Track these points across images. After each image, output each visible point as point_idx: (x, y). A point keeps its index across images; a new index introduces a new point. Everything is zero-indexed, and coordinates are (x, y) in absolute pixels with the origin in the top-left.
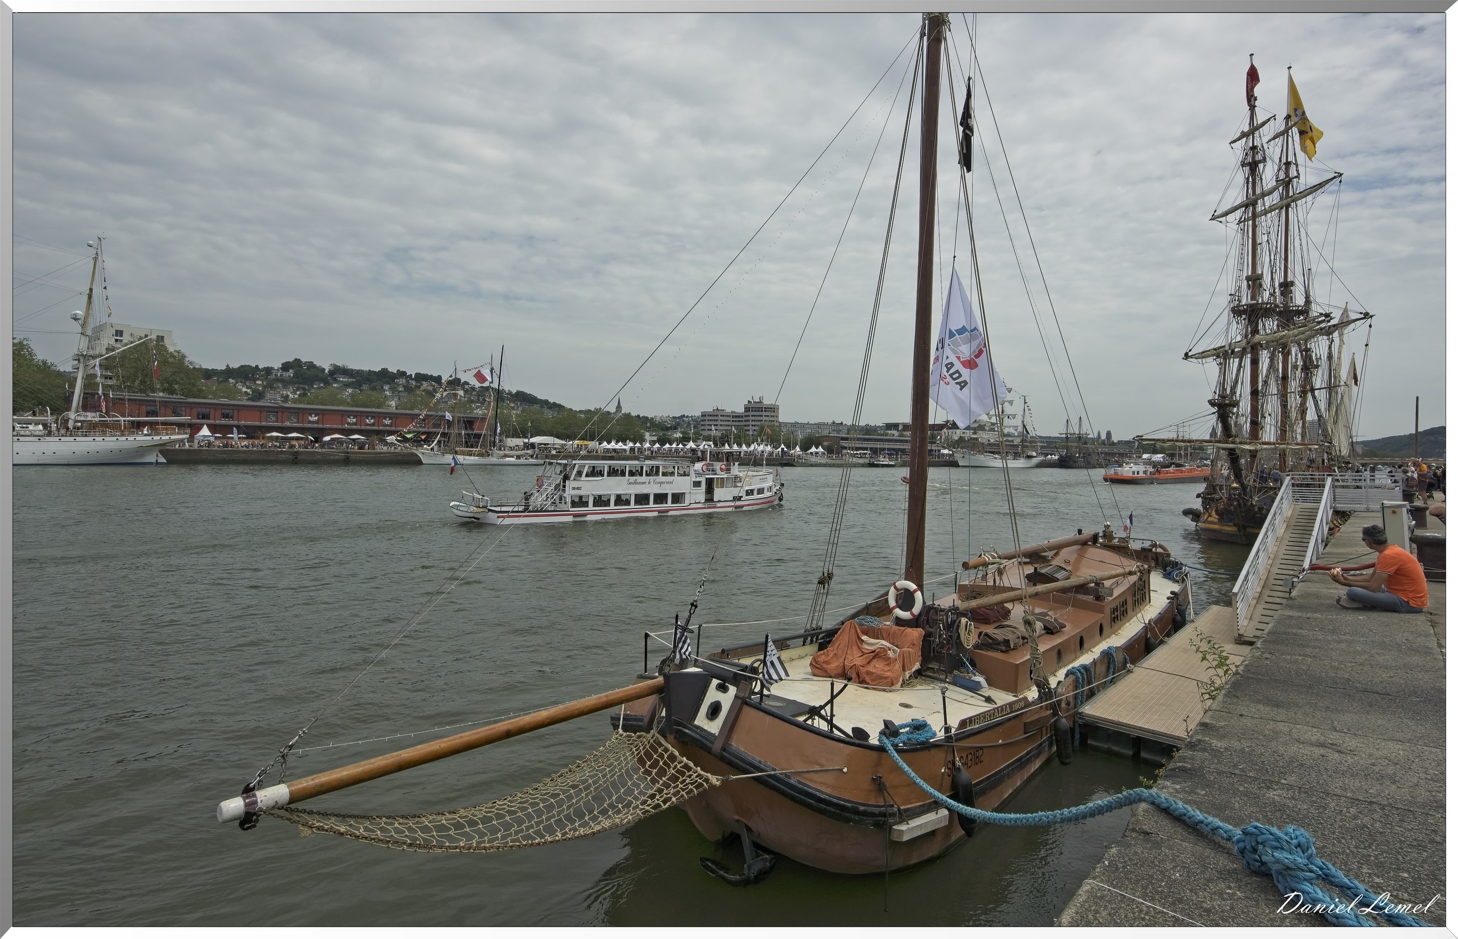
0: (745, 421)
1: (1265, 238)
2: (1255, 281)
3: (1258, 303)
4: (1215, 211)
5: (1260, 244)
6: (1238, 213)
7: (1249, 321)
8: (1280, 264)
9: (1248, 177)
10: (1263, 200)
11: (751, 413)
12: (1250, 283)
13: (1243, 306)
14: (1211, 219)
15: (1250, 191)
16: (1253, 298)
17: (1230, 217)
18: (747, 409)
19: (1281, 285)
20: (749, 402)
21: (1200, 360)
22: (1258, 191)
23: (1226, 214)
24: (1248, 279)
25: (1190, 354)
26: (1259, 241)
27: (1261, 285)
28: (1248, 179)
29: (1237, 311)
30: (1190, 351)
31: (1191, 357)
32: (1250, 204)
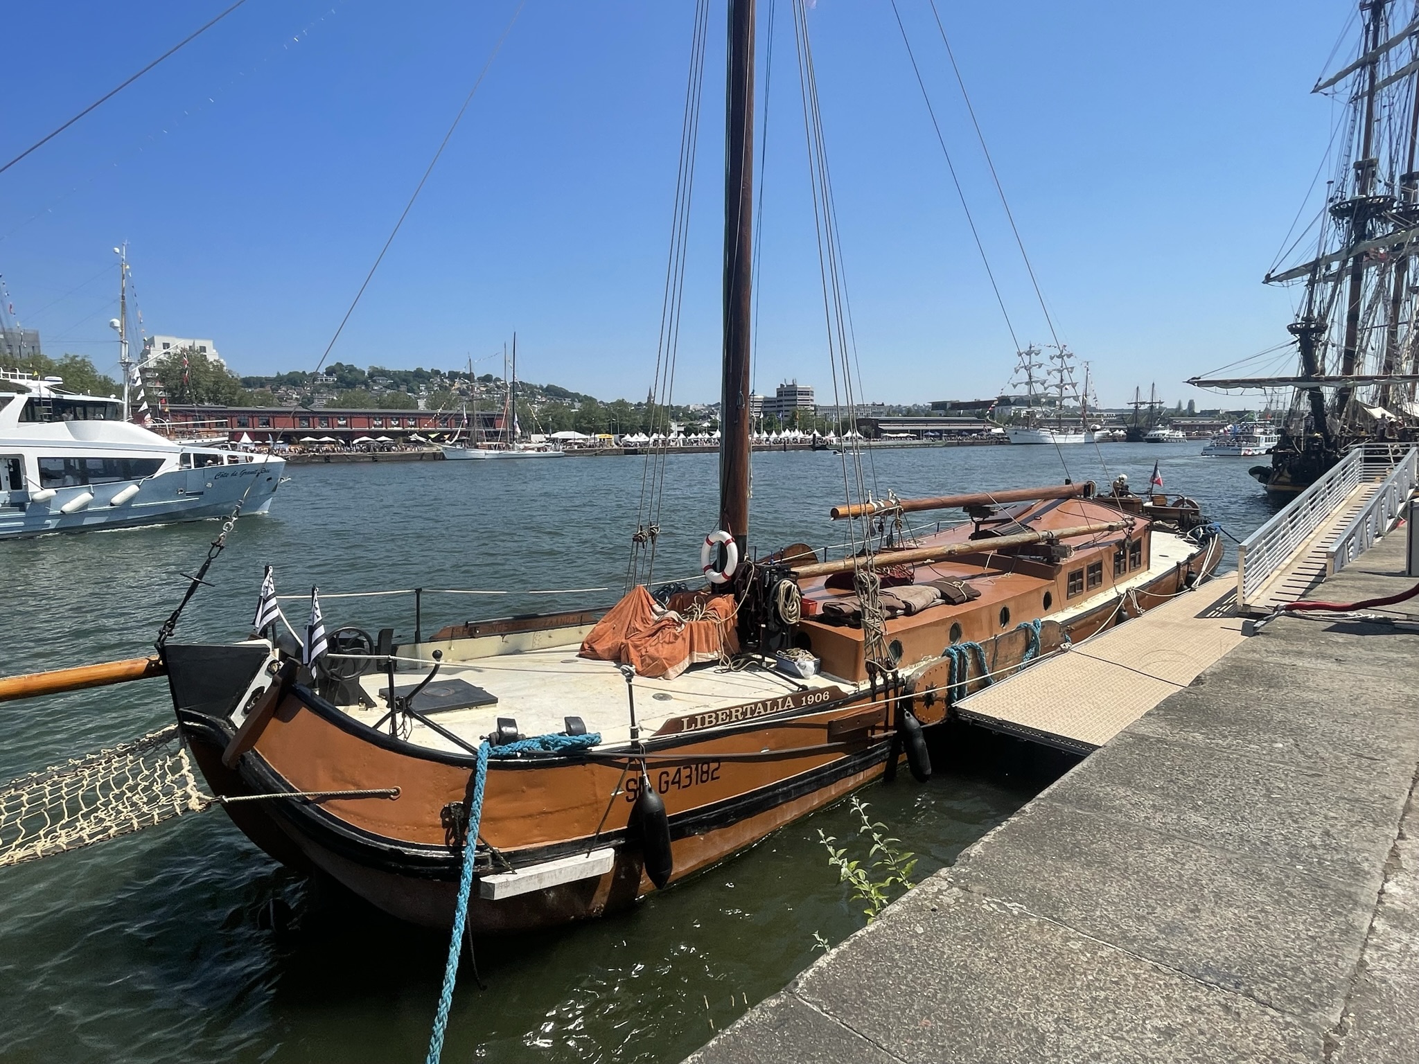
0: (778, 406)
1: (1386, 112)
2: (1366, 170)
3: (1368, 198)
4: (1320, 79)
5: (1378, 120)
6: (1351, 77)
7: (1354, 224)
8: (1403, 154)
9: (1369, 24)
10: (1388, 53)
11: (784, 398)
12: (1360, 172)
13: (1347, 203)
14: (1313, 92)
15: (1370, 45)
16: (1363, 191)
17: (1340, 84)
18: (780, 393)
19: (1402, 178)
20: (782, 385)
21: (1284, 282)
22: (1381, 42)
23: (1332, 82)
24: (1358, 166)
25: (1272, 276)
26: (1376, 116)
27: (1374, 174)
28: (1367, 28)
29: (1338, 212)
30: (1273, 271)
31: (1274, 279)
32: (1369, 62)
